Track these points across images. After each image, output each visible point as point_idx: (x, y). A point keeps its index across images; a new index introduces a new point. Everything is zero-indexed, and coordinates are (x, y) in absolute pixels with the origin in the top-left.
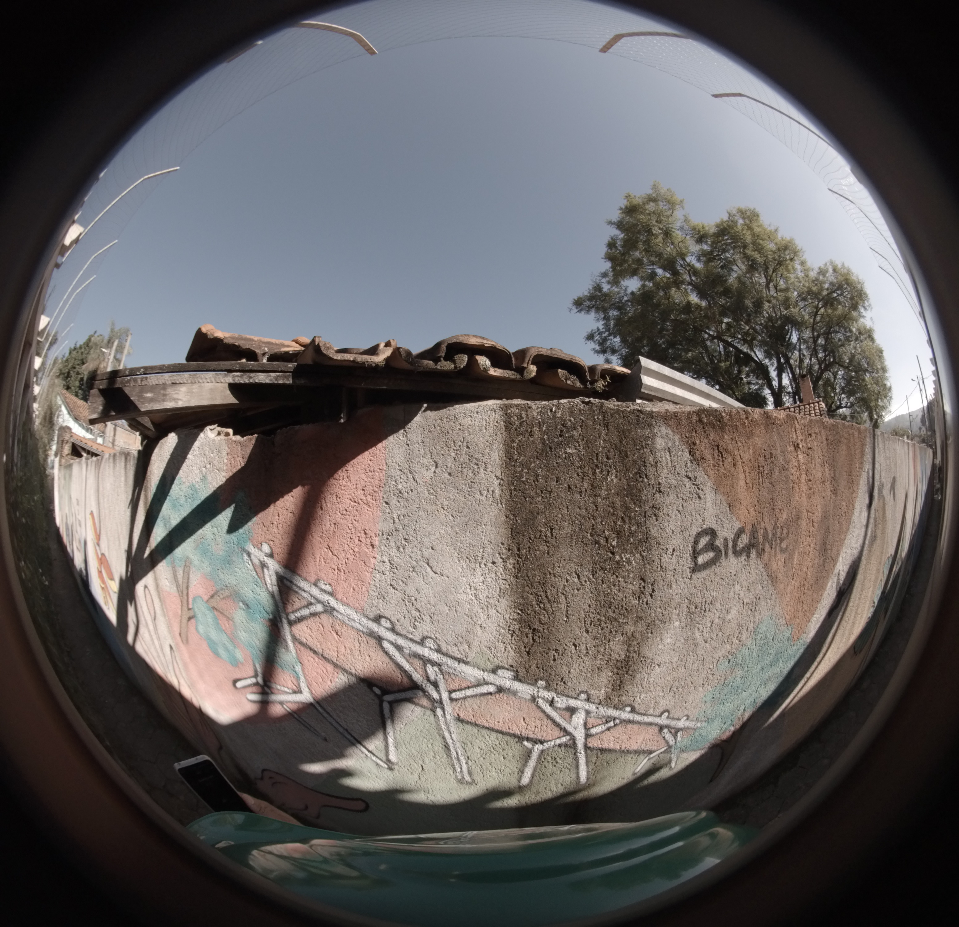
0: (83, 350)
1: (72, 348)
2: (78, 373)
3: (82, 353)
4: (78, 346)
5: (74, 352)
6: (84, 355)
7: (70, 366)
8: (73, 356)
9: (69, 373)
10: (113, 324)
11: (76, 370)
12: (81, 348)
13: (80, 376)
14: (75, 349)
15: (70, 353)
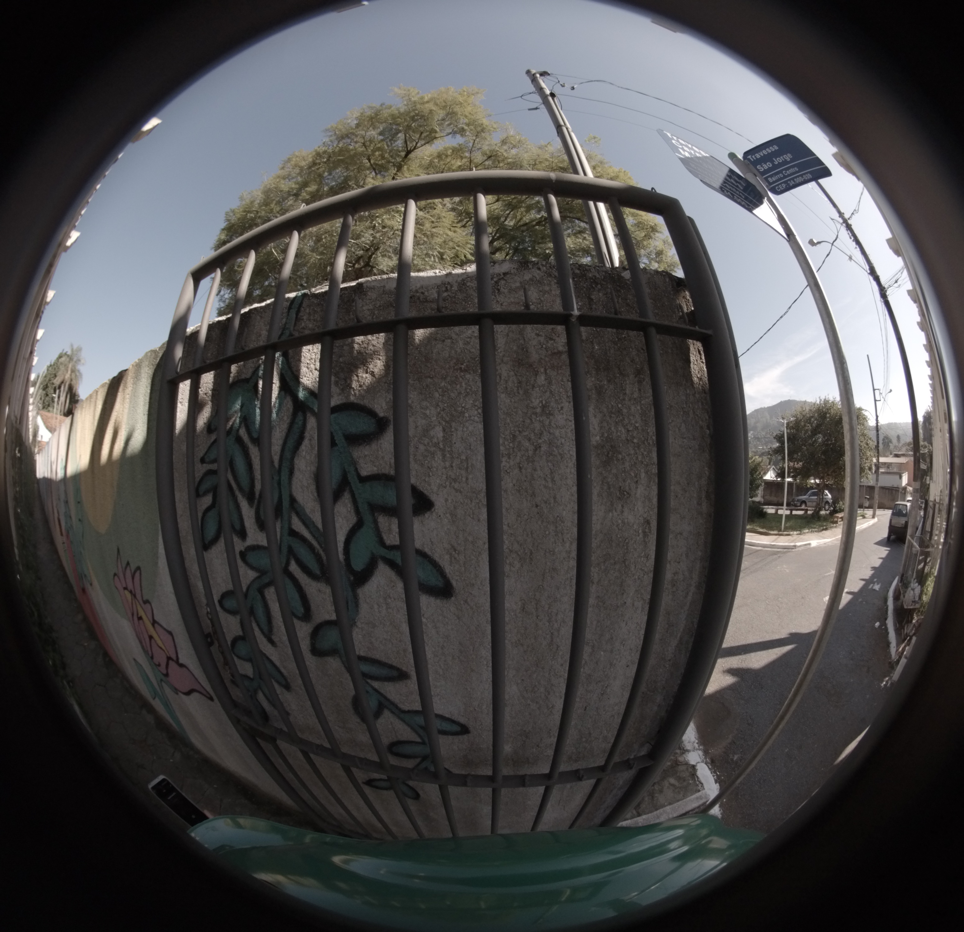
0: (55, 366)
1: (48, 364)
2: (53, 384)
3: (55, 369)
4: (52, 364)
5: (50, 368)
6: (57, 370)
7: (47, 380)
8: (49, 372)
9: (47, 385)
10: (72, 345)
11: (51, 382)
12: (54, 365)
13: (54, 386)
14: (51, 366)
15: (48, 370)
